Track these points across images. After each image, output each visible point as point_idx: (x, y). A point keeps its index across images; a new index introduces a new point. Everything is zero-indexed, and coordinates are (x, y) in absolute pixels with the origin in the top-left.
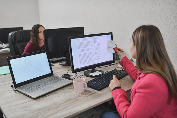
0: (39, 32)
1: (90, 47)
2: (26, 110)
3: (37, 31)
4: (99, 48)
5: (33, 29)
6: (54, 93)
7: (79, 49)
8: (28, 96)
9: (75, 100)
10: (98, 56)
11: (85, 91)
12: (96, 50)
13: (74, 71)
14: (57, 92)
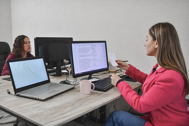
0: (24, 43)
1: (88, 53)
2: (40, 109)
3: (23, 42)
4: (96, 55)
5: (18, 40)
6: (60, 95)
7: (79, 54)
8: (36, 99)
9: (86, 99)
10: (95, 63)
11: (91, 93)
12: (93, 57)
13: (75, 76)
14: (63, 94)
